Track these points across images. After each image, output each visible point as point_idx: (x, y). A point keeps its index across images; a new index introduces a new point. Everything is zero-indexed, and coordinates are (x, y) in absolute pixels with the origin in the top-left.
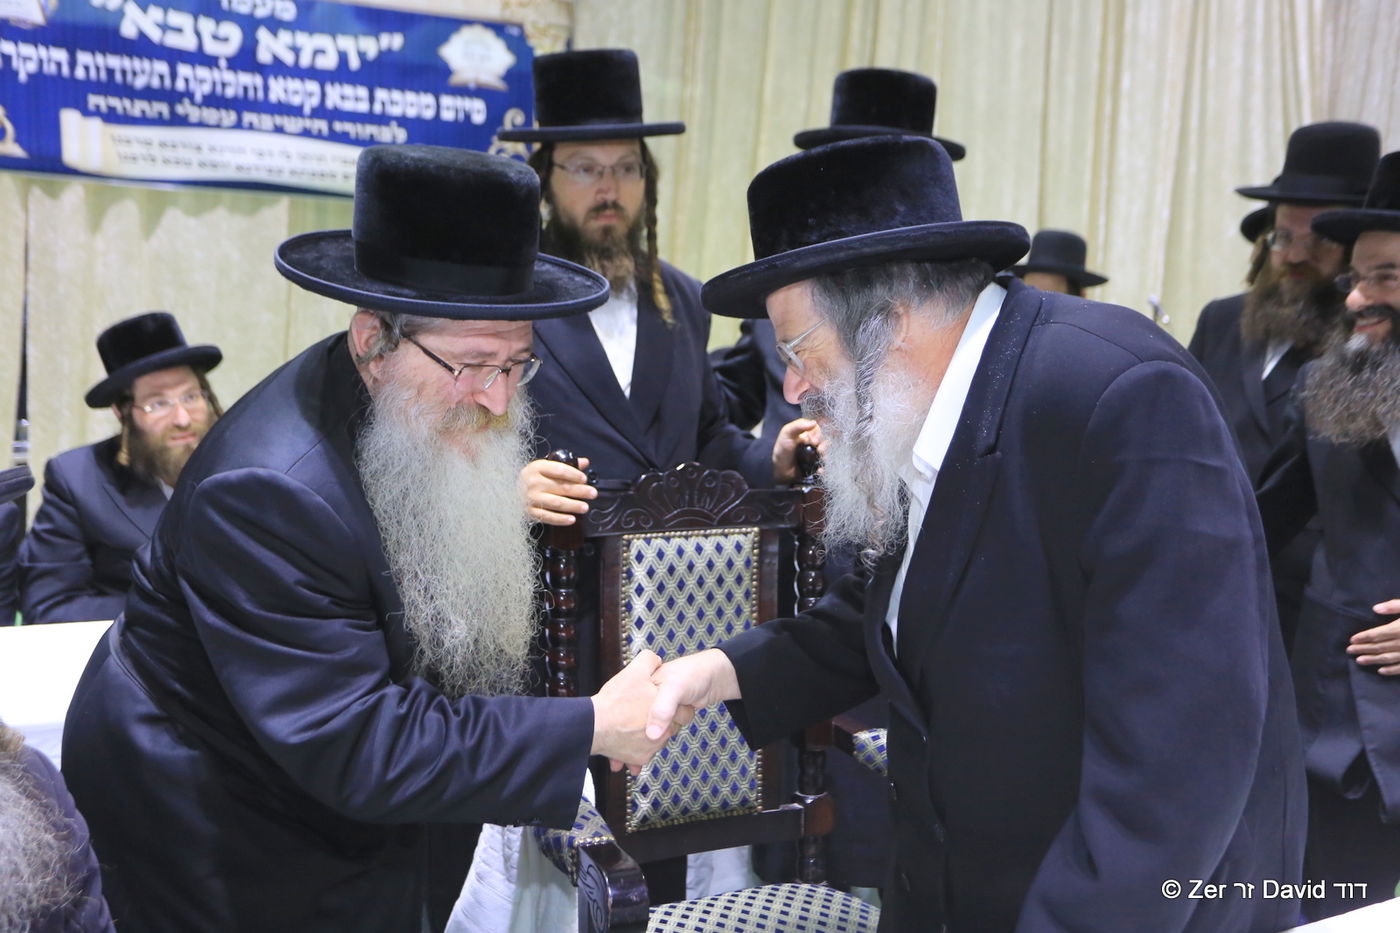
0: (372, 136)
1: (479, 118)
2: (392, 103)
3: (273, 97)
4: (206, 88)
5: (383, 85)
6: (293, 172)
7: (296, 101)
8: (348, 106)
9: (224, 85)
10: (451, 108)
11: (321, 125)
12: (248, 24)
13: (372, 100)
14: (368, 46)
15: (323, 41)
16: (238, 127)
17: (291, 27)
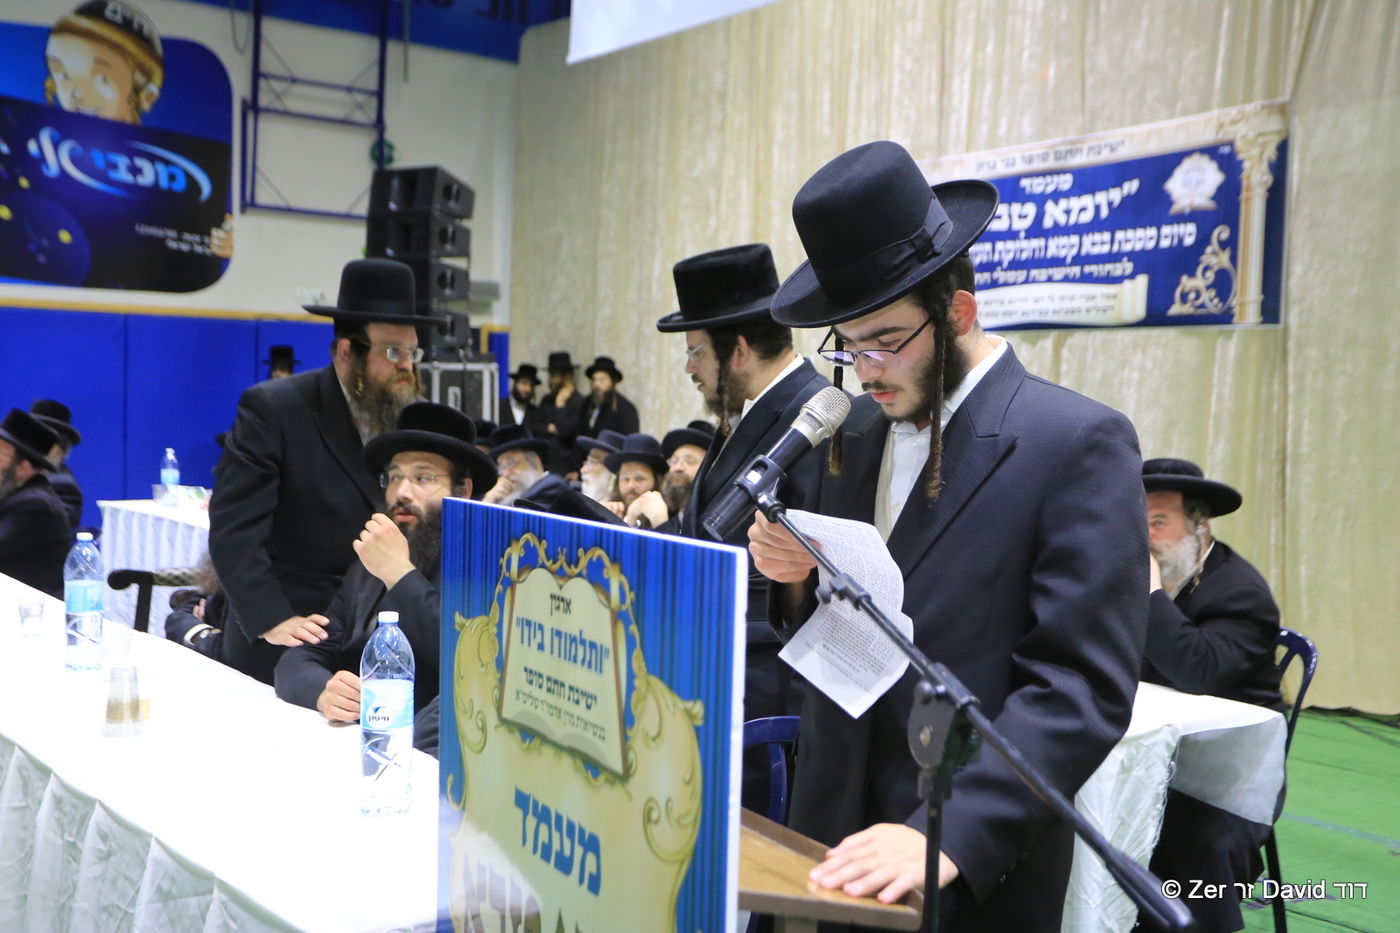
0: (1108, 272)
1: (1189, 241)
2: (1127, 241)
3: (1050, 254)
4: (1010, 256)
5: (1121, 229)
6: (1055, 312)
7: (1063, 253)
8: (1096, 250)
9: (1022, 251)
10: (1169, 235)
11: (1076, 270)
12: (1040, 200)
13: (1112, 241)
14: (1115, 196)
15: (1087, 200)
16: (1026, 281)
17: (1067, 194)
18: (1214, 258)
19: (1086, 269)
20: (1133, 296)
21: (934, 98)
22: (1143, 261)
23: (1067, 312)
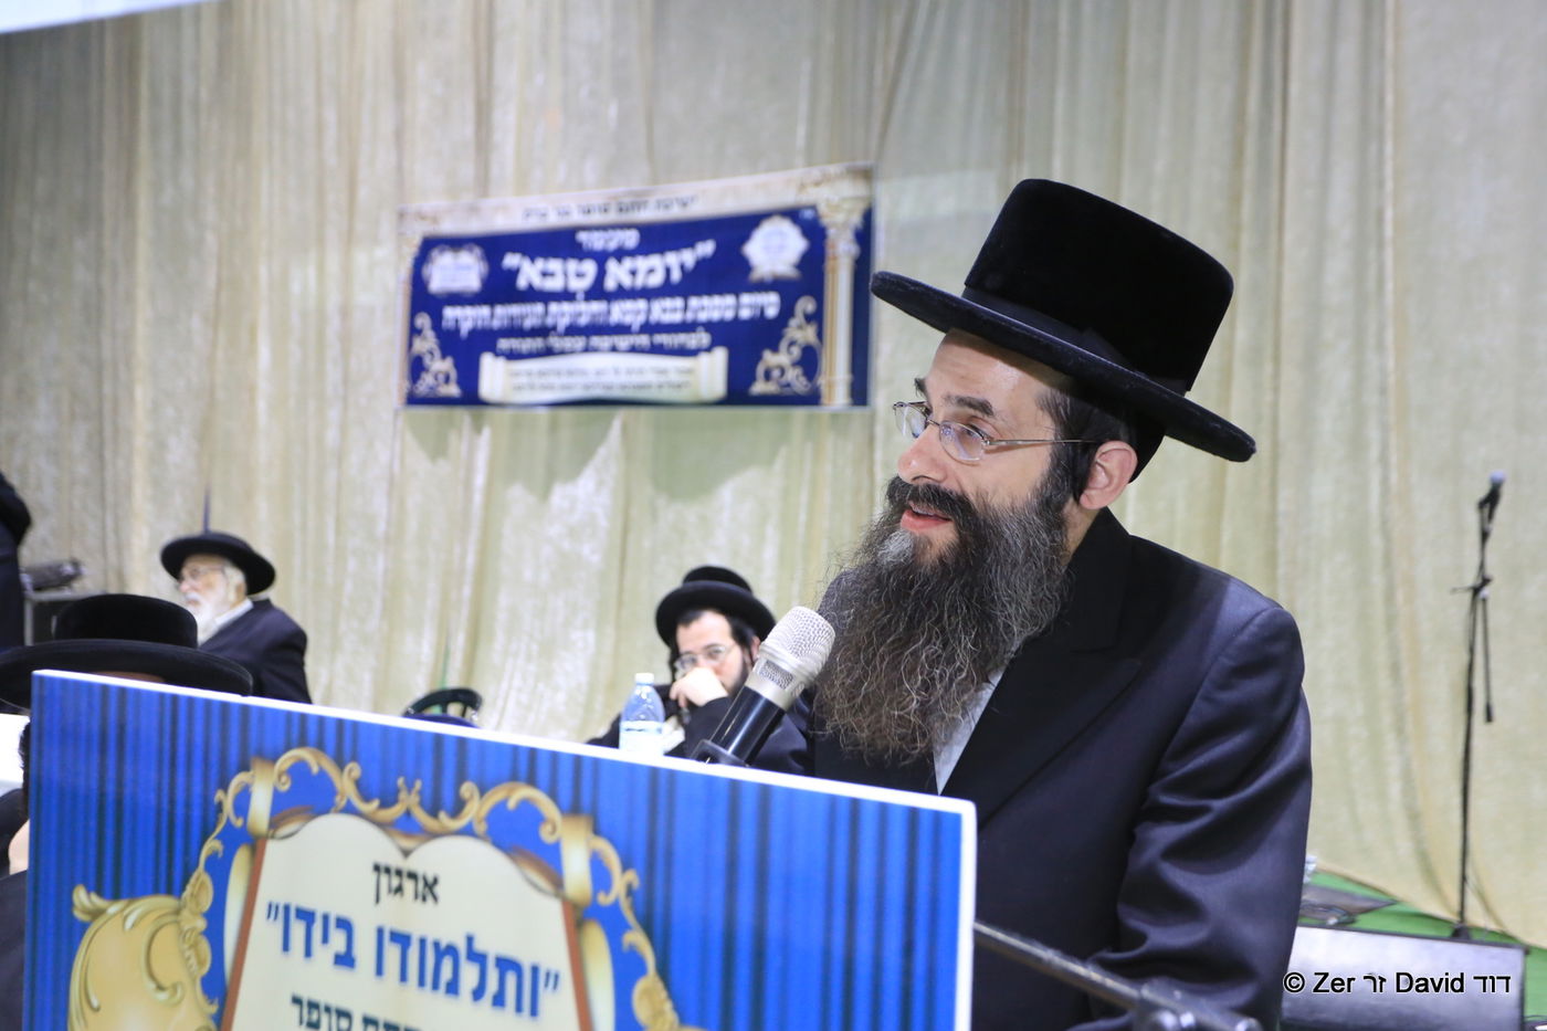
0: (682, 344)
1: (772, 312)
2: (703, 308)
3: (613, 320)
4: (567, 321)
5: (695, 295)
6: (623, 386)
7: (628, 320)
8: (669, 318)
9: (580, 315)
10: (748, 305)
11: (644, 340)
12: (601, 258)
13: (686, 308)
14: (688, 257)
15: (655, 261)
16: (587, 350)
17: (632, 253)
18: (799, 333)
19: (656, 339)
20: (711, 370)
21: (469, 130)
22: (722, 333)
23: (634, 387)
